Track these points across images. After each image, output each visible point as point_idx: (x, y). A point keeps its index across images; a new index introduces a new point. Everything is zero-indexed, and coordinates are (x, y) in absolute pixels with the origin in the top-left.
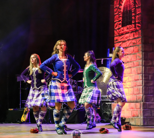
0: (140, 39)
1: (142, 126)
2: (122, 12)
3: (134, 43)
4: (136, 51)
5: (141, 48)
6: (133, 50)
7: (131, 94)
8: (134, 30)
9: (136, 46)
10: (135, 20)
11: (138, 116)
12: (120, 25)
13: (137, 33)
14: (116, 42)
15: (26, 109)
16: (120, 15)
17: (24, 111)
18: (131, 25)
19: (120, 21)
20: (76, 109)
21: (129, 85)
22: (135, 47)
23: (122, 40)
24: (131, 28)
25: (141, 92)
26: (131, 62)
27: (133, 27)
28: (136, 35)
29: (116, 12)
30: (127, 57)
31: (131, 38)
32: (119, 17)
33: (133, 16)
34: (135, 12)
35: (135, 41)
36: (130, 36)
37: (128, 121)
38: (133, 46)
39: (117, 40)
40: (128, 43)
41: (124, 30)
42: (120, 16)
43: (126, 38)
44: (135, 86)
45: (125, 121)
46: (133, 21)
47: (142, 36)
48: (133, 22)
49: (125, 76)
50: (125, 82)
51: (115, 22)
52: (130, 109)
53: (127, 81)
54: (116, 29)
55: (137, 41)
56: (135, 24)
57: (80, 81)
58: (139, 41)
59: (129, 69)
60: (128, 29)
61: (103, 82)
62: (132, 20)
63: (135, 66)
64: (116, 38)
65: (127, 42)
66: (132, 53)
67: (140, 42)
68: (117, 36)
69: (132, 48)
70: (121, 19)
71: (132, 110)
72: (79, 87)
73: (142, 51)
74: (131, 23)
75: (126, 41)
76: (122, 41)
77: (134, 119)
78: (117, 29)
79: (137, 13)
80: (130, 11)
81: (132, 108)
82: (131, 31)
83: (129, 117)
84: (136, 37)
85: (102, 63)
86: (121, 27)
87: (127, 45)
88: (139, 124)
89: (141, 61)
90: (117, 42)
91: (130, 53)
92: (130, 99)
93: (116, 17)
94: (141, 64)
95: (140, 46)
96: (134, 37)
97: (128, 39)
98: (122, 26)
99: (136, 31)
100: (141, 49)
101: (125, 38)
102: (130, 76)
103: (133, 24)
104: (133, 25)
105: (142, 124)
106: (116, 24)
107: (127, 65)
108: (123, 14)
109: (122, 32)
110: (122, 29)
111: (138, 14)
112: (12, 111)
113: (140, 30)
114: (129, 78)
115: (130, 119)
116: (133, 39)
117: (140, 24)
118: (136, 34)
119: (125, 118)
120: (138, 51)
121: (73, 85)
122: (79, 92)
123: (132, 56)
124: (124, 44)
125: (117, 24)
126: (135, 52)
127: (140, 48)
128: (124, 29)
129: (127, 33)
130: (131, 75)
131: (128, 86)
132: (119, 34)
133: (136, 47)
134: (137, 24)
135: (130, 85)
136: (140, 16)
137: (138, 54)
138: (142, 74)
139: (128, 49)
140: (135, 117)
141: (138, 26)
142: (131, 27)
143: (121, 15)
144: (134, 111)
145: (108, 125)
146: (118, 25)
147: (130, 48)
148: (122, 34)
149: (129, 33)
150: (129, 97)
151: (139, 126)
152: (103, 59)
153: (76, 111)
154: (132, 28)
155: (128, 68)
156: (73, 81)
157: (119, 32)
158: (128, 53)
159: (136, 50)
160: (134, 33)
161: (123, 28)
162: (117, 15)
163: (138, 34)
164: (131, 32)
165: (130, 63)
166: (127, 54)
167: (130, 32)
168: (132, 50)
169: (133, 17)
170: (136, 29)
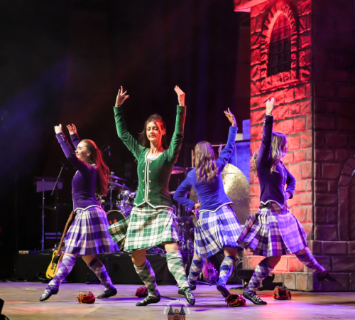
0: (309, 102)
1: (311, 292)
2: (268, 43)
3: (294, 112)
4: (298, 128)
5: (311, 122)
6: (293, 127)
8: (296, 82)
9: (300, 119)
10: (298, 62)
11: (302, 271)
12: (263, 73)
13: (302, 88)
14: (255, 108)
15: (56, 251)
16: (263, 49)
17: (53, 256)
18: (287, 73)
19: (263, 63)
22: (296, 120)
24: (287, 79)
25: (309, 217)
28: (299, 95)
29: (254, 44)
31: (288, 101)
32: (262, 54)
33: (294, 52)
34: (298, 44)
35: (297, 108)
36: (285, 96)
37: (280, 281)
38: (292, 118)
39: (256, 104)
40: (281, 112)
41: (273, 84)
42: (265, 53)
43: (278, 100)
44: (297, 205)
45: (274, 282)
46: (292, 63)
47: (312, 95)
48: (293, 66)
51: (252, 64)
54: (254, 80)
55: (302, 108)
56: (298, 69)
58: (306, 106)
60: (281, 80)
62: (291, 61)
63: (297, 162)
64: (253, 100)
65: (278, 109)
66: (290, 132)
67: (309, 108)
68: (255, 96)
69: (290, 123)
70: (266, 58)
71: (288, 257)
73: (313, 129)
74: (288, 69)
75: (277, 107)
77: (293, 276)
78: (257, 81)
79: (303, 46)
80: (287, 42)
82: (288, 86)
83: (283, 272)
84: (299, 97)
86: (265, 75)
87: (280, 116)
88: (305, 288)
89: (309, 151)
90: (256, 110)
91: (286, 132)
93: (254, 54)
94: (311, 157)
95: (309, 117)
96: (294, 97)
97: (282, 102)
98: (269, 75)
99: (299, 85)
100: (311, 125)
103: (294, 69)
104: (293, 72)
105: (311, 288)
106: (255, 69)
108: (269, 49)
109: (269, 87)
110: (268, 79)
111: (305, 49)
112: (26, 254)
113: (308, 83)
115: (285, 277)
116: (291, 103)
117: (309, 70)
118: (300, 92)
119: (274, 275)
120: (303, 130)
123: (290, 138)
125: (257, 69)
126: (297, 131)
127: (309, 121)
128: (272, 81)
129: (279, 89)
132: (261, 91)
133: (299, 121)
134: (302, 71)
136: (308, 51)
137: (302, 135)
138: (311, 180)
139: (282, 124)
140: (296, 273)
141: (304, 75)
142: (289, 76)
143: (266, 51)
144: (294, 260)
145: (237, 288)
146: (259, 72)
147: (286, 121)
148: (269, 92)
149: (283, 89)
151: (303, 291)
152: (221, 145)
153: (164, 258)
154: (291, 77)
157: (262, 87)
159: (299, 126)
160: (296, 89)
161: (270, 78)
162: (258, 51)
163: (304, 91)
164: (289, 88)
167: (285, 87)
168: (291, 127)
169: (292, 55)
170: (300, 81)
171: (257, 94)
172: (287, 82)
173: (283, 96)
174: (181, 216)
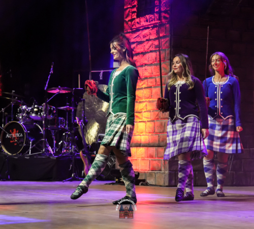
0: (168, 39)
1: (166, 186)
3: (157, 46)
6: (156, 58)
7: (150, 133)
8: (158, 23)
9: (161, 52)
10: (160, 7)
11: (160, 170)
12: (133, 15)
13: (163, 28)
18: (152, 15)
19: (133, 7)
20: (55, 155)
21: (146, 116)
22: (158, 53)
23: (138, 40)
24: (152, 21)
26: (151, 77)
27: (156, 19)
30: (145, 69)
31: (152, 37)
36: (150, 34)
37: (144, 178)
38: (155, 51)
40: (147, 46)
41: (141, 23)
43: (144, 37)
44: (158, 119)
45: (139, 179)
46: (156, 8)
47: (171, 34)
48: (156, 10)
49: (140, 102)
50: (140, 112)
51: (125, 7)
52: (147, 157)
53: (143, 111)
54: (127, 20)
55: (163, 43)
56: (160, 12)
57: (62, 108)
58: (166, 42)
59: (148, 90)
60: (147, 21)
61: (102, 111)
62: (155, 6)
63: (158, 85)
65: (145, 44)
66: (154, 62)
67: (168, 44)
68: (128, 33)
69: (153, 55)
70: (136, 3)
71: (150, 159)
72: (60, 118)
73: (170, 60)
74: (152, 12)
75: (144, 42)
76: (137, 42)
77: (154, 174)
78: (129, 21)
81: (151, 156)
82: (152, 26)
83: (146, 171)
84: (160, 35)
85: (101, 79)
86: (135, 17)
87: (146, 49)
88: (162, 184)
89: (167, 77)
91: (151, 62)
92: (147, 141)
95: (168, 51)
96: (157, 35)
97: (147, 38)
98: (138, 16)
99: (161, 25)
100: (169, 57)
101: (142, 37)
102: (149, 102)
103: (157, 13)
104: (156, 15)
105: (167, 184)
106: (127, 11)
107: (144, 83)
109: (138, 26)
110: (137, 20)
113: (167, 24)
114: (146, 105)
115: (148, 175)
116: (155, 39)
117: (168, 14)
118: (161, 31)
119: (139, 173)
120: (164, 60)
121: (50, 114)
122: (59, 127)
123: (153, 67)
124: (139, 46)
125: (129, 11)
127: (168, 54)
128: (140, 21)
129: (146, 28)
130: (151, 100)
131: (145, 119)
132: (132, 29)
134: (163, 14)
135: (149, 117)
137: (163, 64)
139: (147, 55)
140: (156, 172)
141: (165, 18)
142: (153, 18)
144: (154, 162)
145: (110, 184)
147: (151, 54)
148: (138, 30)
149: (148, 28)
150: (147, 137)
151: (161, 186)
152: (102, 71)
153: (53, 160)
154: (154, 19)
155: (145, 88)
156: (51, 108)
157: (133, 26)
158: (146, 62)
161: (139, 19)
163: (164, 30)
164: (153, 28)
165: (150, 80)
166: (146, 64)
167: (150, 26)
168: (154, 58)
169: (156, 2)
170: (161, 22)
171: (129, 31)
172: (151, 23)
173: (148, 34)
174: (68, 126)
